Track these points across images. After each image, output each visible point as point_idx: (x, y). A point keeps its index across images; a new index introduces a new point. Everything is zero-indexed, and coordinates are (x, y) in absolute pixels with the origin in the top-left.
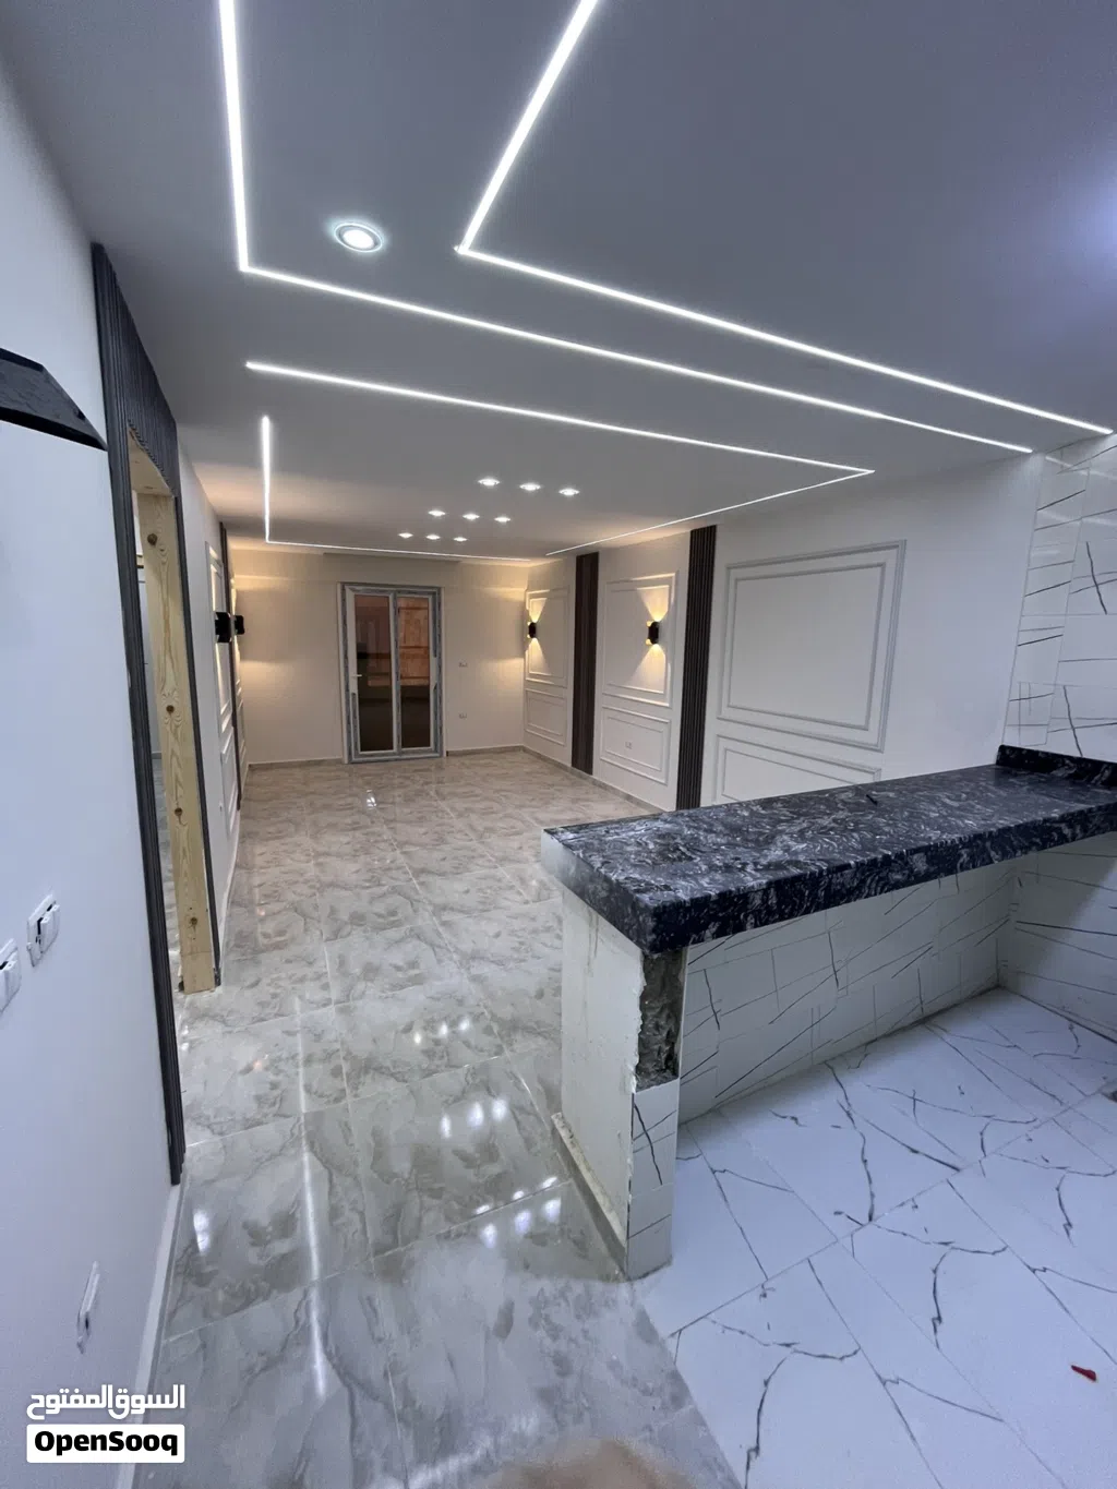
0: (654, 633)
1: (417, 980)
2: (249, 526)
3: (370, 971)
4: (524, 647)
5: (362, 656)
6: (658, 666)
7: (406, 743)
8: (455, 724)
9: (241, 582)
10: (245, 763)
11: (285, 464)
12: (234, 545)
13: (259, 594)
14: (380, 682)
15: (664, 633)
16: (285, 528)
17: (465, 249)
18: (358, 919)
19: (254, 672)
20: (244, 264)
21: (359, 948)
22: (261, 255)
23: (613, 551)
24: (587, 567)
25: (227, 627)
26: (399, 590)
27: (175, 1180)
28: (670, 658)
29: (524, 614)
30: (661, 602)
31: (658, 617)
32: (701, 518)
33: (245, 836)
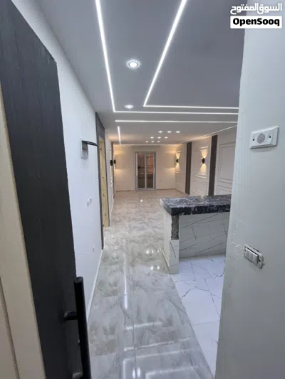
0: (203, 161)
1: (143, 229)
2: (117, 142)
3: (134, 227)
4: (175, 164)
5: (139, 168)
6: (204, 168)
7: (148, 187)
8: (159, 183)
9: (115, 153)
10: (115, 190)
11: (122, 132)
12: (114, 146)
13: (118, 155)
14: (142, 173)
15: (206, 161)
16: (123, 142)
17: (145, 105)
18: (134, 219)
19: (117, 171)
20: (114, 111)
21: (133, 224)
22: (116, 109)
23: (195, 142)
24: (189, 145)
25: (112, 162)
26: (147, 153)
27: (103, 248)
28: (207, 167)
29: (175, 157)
30: (205, 154)
31: (205, 157)
32: (214, 133)
33: (115, 204)
